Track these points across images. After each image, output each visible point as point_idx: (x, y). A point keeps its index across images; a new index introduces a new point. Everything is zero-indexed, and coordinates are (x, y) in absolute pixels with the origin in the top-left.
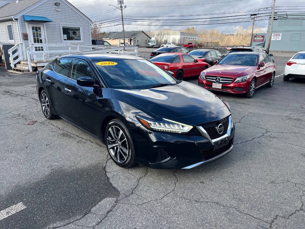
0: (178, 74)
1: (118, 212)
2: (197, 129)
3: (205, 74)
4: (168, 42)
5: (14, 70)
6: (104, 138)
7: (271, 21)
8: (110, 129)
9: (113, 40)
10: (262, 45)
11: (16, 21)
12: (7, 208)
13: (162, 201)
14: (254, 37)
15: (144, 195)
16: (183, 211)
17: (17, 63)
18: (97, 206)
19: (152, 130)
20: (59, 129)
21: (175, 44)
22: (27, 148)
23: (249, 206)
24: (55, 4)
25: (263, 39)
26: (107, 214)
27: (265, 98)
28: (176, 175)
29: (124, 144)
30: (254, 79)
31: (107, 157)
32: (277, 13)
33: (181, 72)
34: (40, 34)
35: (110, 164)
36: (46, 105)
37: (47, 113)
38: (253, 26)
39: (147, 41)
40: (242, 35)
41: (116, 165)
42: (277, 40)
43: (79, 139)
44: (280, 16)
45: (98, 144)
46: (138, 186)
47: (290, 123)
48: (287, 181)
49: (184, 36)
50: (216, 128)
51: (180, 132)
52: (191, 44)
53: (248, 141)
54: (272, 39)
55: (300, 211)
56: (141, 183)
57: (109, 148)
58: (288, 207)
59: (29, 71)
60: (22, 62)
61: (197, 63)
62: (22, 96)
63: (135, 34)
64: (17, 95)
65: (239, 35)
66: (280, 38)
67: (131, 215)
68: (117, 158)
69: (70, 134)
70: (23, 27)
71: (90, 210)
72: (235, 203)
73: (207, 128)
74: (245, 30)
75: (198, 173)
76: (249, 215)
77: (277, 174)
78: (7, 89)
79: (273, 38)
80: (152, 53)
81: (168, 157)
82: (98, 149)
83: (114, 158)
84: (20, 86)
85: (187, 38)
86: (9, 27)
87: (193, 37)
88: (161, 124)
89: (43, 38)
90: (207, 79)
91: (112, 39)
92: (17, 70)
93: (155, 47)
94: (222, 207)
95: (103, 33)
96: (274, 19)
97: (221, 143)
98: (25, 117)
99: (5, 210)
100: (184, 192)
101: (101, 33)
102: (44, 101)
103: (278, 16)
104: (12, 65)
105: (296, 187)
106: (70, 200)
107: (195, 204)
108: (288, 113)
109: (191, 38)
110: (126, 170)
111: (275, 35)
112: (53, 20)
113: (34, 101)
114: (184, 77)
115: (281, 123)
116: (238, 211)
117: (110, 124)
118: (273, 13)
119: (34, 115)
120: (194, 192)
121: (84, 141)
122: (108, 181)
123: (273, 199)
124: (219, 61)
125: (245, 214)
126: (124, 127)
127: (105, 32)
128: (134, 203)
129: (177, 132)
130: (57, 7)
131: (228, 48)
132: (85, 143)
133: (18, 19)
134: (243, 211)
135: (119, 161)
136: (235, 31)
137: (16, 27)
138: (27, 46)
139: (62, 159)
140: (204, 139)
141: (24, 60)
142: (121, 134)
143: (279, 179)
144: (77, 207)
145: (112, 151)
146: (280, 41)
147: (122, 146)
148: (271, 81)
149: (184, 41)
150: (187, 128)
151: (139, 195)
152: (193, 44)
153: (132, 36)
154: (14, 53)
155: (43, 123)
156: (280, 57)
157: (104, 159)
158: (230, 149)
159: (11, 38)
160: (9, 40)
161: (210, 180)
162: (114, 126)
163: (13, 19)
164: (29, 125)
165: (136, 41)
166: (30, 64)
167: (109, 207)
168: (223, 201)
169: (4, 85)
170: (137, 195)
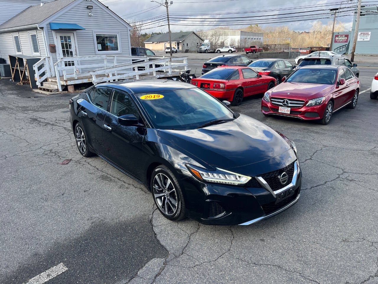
0: (236, 93)
1: (167, 275)
2: (256, 180)
3: (270, 95)
4: (225, 44)
5: (41, 89)
6: (150, 185)
7: (357, 17)
8: (156, 177)
9: (156, 44)
10: (345, 47)
11: (41, 30)
12: (47, 270)
13: (216, 263)
14: (335, 36)
15: (195, 256)
16: (240, 276)
17: (44, 81)
18: (144, 268)
19: (205, 181)
20: (98, 169)
21: (233, 47)
22: (63, 195)
23: (315, 270)
24: (87, 8)
25: (347, 40)
26: (155, 278)
27: (345, 125)
28: (233, 230)
29: (172, 195)
30: (331, 101)
31: (153, 207)
32: (365, 7)
33: (241, 91)
34: (70, 45)
35: (157, 216)
36: (81, 141)
37: (83, 150)
38: (334, 22)
39: (199, 44)
40: (321, 33)
41: (164, 217)
42: (365, 40)
43: (120, 183)
44: (368, 10)
45: (142, 190)
46: (189, 244)
47: (373, 160)
48: (363, 239)
49: (245, 37)
50: (279, 177)
51: (237, 183)
52: (254, 47)
53: (319, 185)
54: (358, 40)
55: (375, 277)
56: (192, 240)
57: (155, 197)
58: (361, 272)
59: (58, 90)
60: (50, 80)
61: (261, 78)
62: (53, 125)
63: (183, 36)
64: (47, 124)
65: (316, 33)
66: (368, 38)
67: (181, 280)
68: (165, 210)
69: (110, 177)
70: (50, 36)
71: (137, 273)
72: (300, 267)
73: (268, 178)
74: (324, 26)
75: (258, 228)
76: (315, 281)
77: (351, 230)
78: (34, 116)
79: (360, 38)
80: (205, 64)
81: (223, 212)
82: (142, 196)
83: (161, 209)
84: (49, 111)
85: (249, 39)
86: (34, 37)
87: (256, 37)
88: (215, 175)
89: (73, 49)
90: (272, 102)
91: (156, 42)
92: (44, 90)
93: (209, 51)
94: (284, 272)
95: (144, 35)
96: (361, 14)
97: (285, 195)
98: (58, 154)
99: (46, 272)
100: (241, 253)
101: (142, 34)
102: (79, 135)
103: (366, 10)
104: (38, 84)
105: (372, 247)
106: (115, 261)
107: (253, 267)
108: (371, 147)
109: (255, 39)
110: (174, 224)
111: (362, 35)
112: (84, 28)
113: (67, 132)
114: (245, 96)
115: (362, 160)
116: (302, 276)
117: (156, 170)
118: (359, 7)
119: (67, 151)
120: (253, 252)
121: (126, 185)
122: (156, 237)
123: (344, 262)
124: (287, 77)
125: (310, 280)
126: (172, 176)
127: (147, 33)
128: (184, 265)
129: (233, 184)
130: (90, 11)
131: (301, 51)
132: (127, 188)
133: (43, 27)
134: (309, 276)
135: (167, 213)
136: (312, 27)
137: (42, 37)
138: (55, 60)
139: (103, 210)
140: (264, 191)
141: (51, 77)
142: (169, 183)
143: (353, 236)
144: (122, 270)
145: (159, 201)
146: (369, 41)
147: (170, 197)
148: (354, 101)
149: (245, 43)
150: (245, 179)
151: (191, 255)
152: (257, 47)
153: (181, 38)
154: (40, 68)
155: (78, 162)
156: (368, 63)
157: (149, 209)
158: (295, 200)
159: (36, 50)
160: (34, 53)
161: (272, 237)
162: (161, 174)
163: (38, 28)
164: (63, 165)
165: (186, 45)
166: (59, 83)
167: (157, 270)
168: (285, 264)
169: (31, 110)
170: (188, 255)
